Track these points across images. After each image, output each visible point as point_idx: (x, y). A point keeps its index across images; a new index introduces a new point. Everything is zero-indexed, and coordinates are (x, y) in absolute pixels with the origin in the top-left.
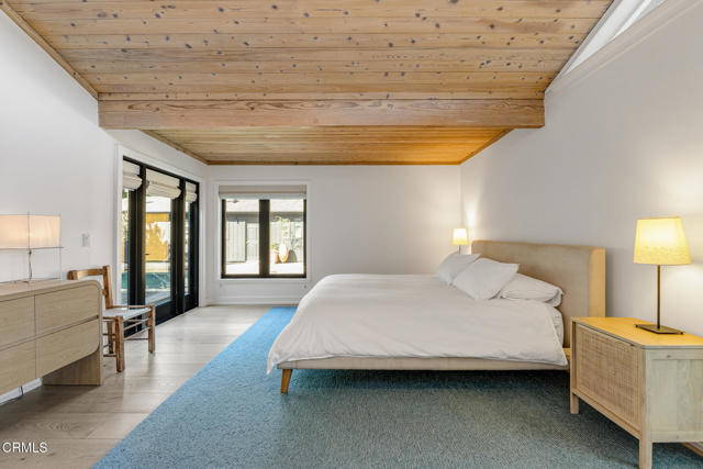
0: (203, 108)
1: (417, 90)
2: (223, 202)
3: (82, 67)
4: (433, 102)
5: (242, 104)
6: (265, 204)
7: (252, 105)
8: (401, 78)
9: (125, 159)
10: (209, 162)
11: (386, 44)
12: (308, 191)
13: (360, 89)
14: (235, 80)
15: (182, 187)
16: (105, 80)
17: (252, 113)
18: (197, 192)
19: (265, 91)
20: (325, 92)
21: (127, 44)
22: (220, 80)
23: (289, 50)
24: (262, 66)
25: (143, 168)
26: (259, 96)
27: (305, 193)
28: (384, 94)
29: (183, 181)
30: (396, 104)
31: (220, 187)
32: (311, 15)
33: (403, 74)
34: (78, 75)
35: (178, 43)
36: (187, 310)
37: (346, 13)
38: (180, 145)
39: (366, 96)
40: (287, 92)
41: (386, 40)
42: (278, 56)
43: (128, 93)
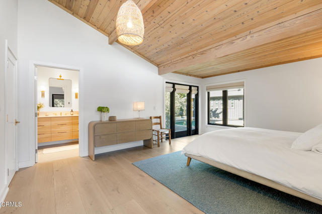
0: (180, 62)
1: (268, 22)
2: (208, 93)
3: (152, 59)
4: (282, 24)
5: (190, 57)
6: (225, 93)
7: (194, 56)
8: (253, 21)
9: (166, 82)
10: (203, 78)
11: (233, 12)
12: (245, 84)
13: (235, 34)
14: (187, 50)
15: (190, 89)
16: (158, 61)
17: (194, 59)
18: (198, 90)
19: (197, 50)
20: (219, 42)
21: (157, 51)
22: (182, 51)
23: (195, 33)
24: (191, 42)
25: (174, 84)
26: (195, 52)
27: (243, 85)
28: (248, 32)
29: (190, 87)
30: (255, 35)
31: (207, 87)
32: (195, 19)
33: (252, 19)
34: (152, 62)
35: (166, 45)
36: (193, 135)
37: (207, 11)
38: (187, 74)
39: (238, 37)
40: (204, 47)
41: (231, 11)
42: (194, 37)
43: (163, 63)
